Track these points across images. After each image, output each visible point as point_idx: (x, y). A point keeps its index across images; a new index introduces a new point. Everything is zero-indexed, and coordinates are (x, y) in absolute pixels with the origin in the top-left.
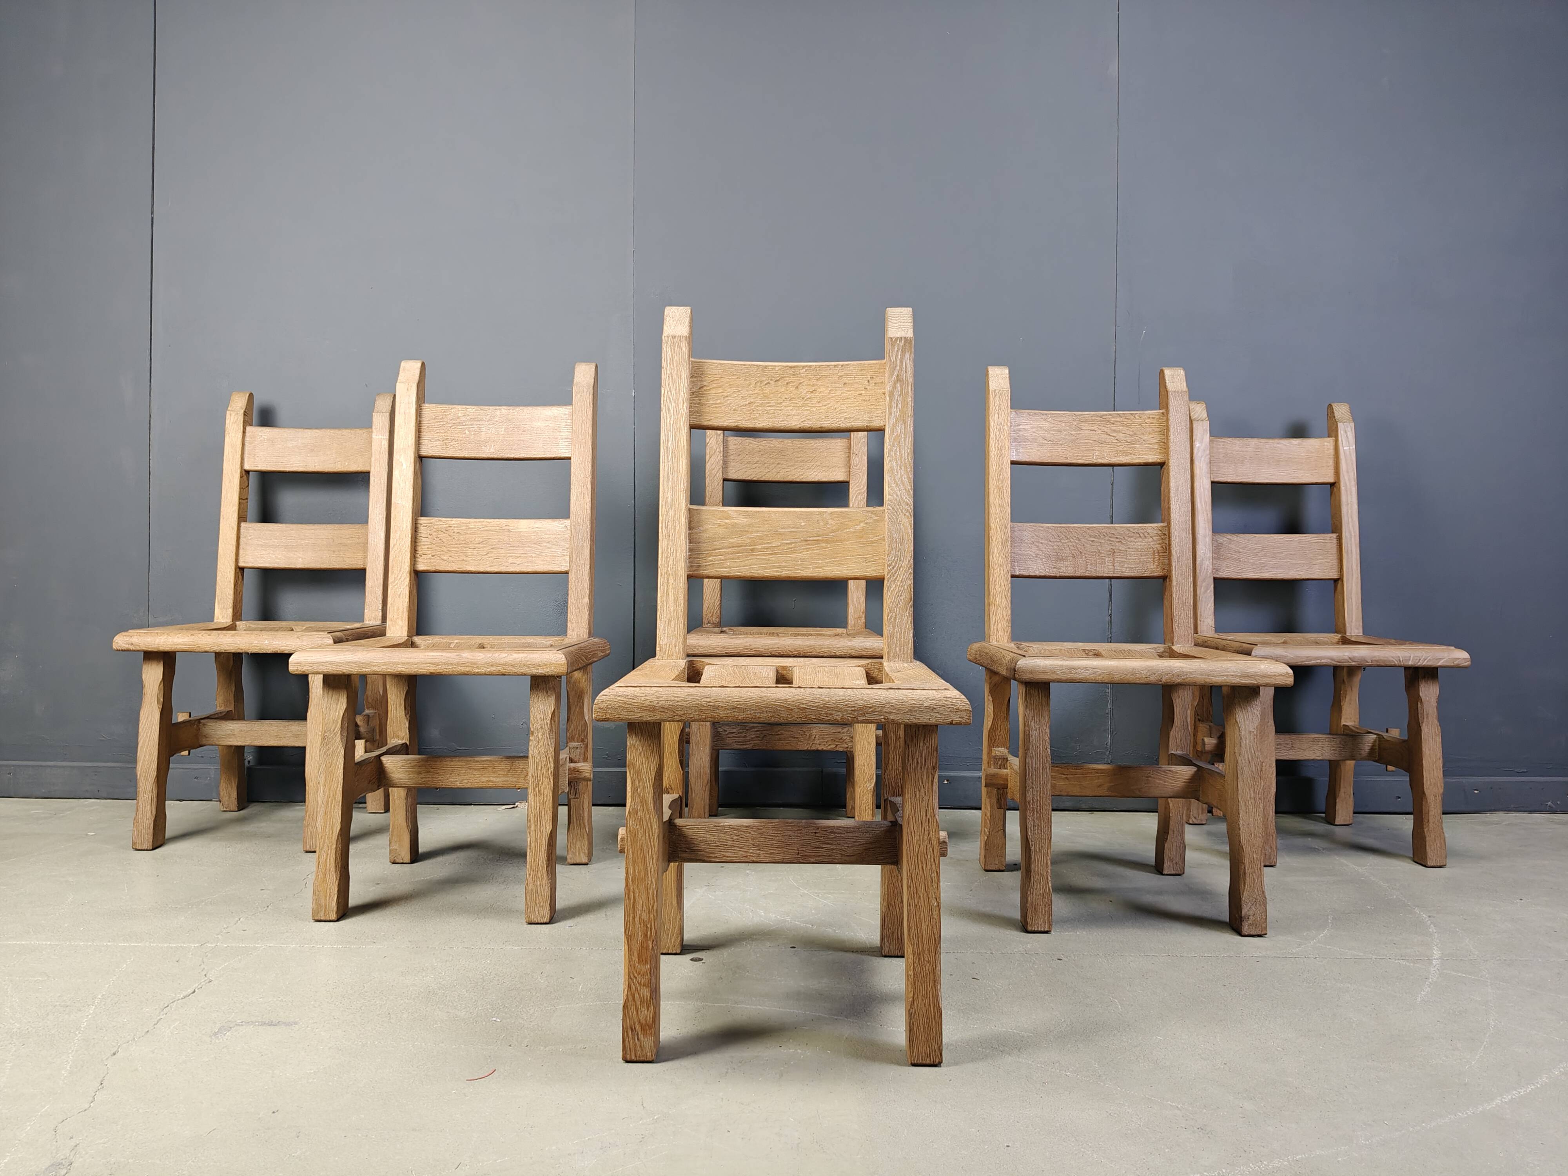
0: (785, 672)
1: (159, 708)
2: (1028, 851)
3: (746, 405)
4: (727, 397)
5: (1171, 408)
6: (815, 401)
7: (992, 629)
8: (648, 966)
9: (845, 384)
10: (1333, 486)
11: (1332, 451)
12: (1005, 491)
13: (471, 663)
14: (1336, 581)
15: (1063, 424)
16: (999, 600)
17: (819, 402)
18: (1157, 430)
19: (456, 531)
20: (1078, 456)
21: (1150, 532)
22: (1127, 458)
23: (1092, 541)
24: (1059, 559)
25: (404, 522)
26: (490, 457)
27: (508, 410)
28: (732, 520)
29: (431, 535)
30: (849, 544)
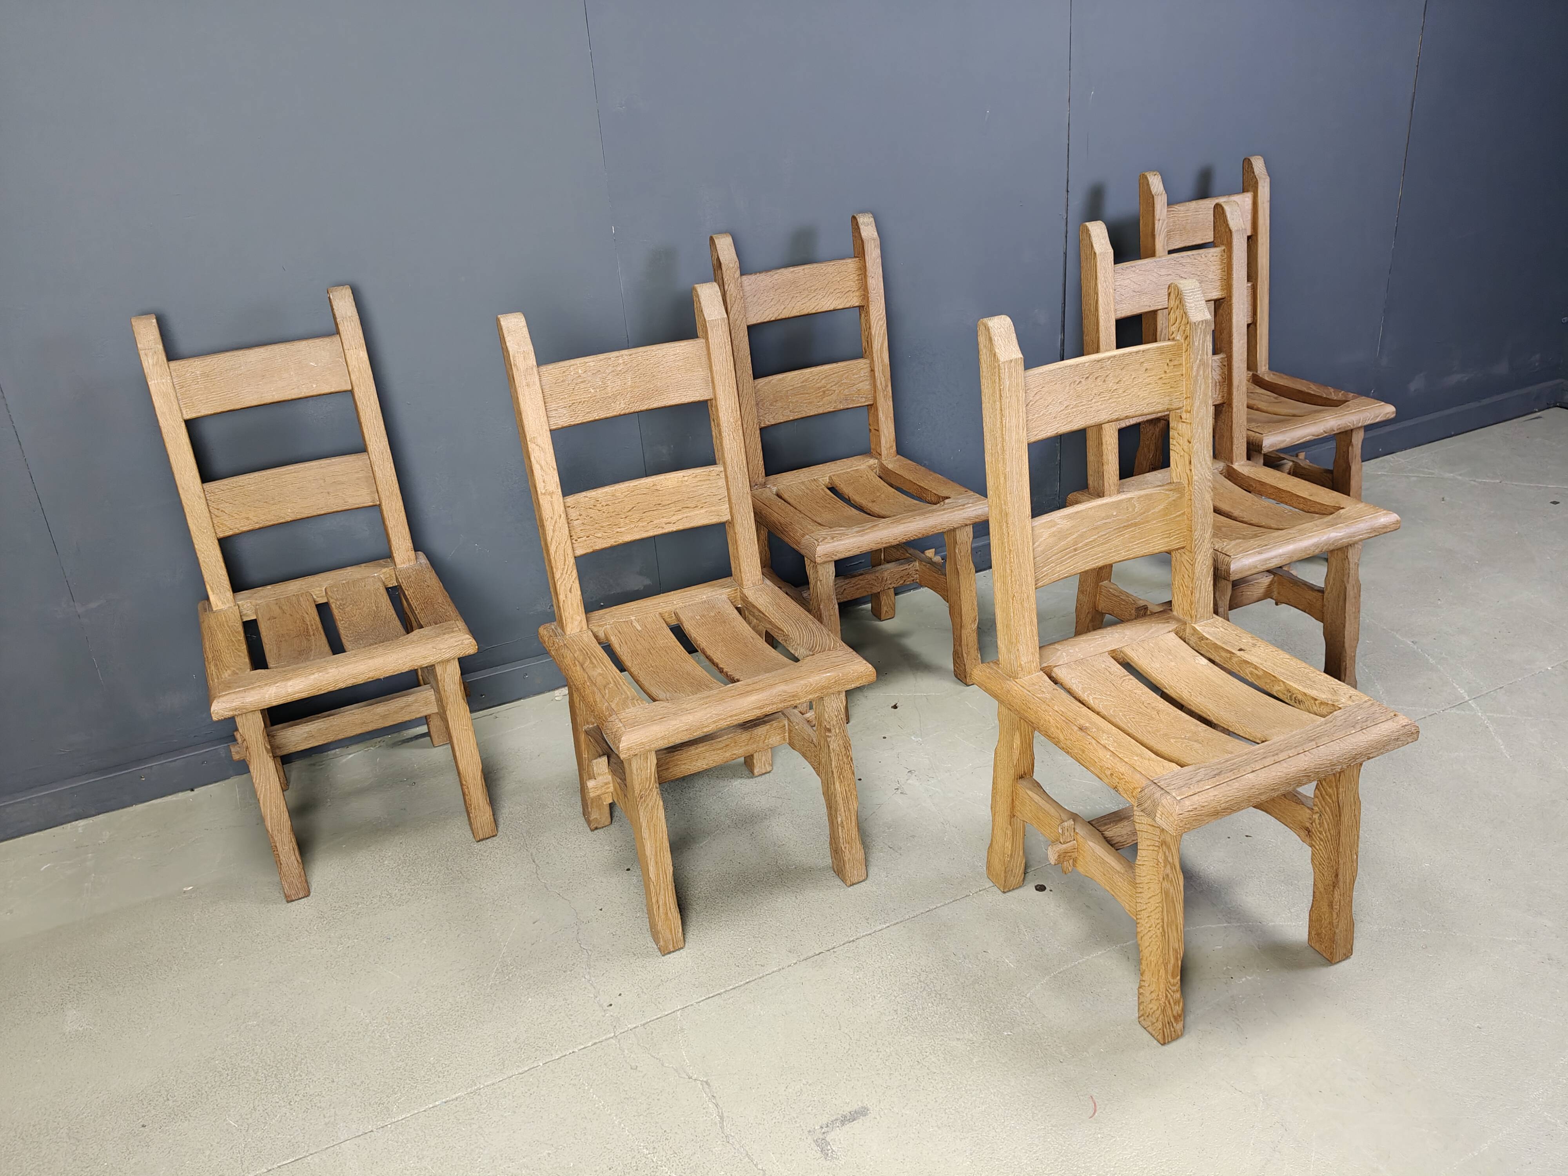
3: (1063, 410)
4: (1048, 406)
6: (1121, 391)
9: (1146, 370)
11: (1252, 207)
17: (1124, 392)
19: (604, 503)
25: (556, 507)
26: (622, 413)
27: (630, 355)
28: (1058, 526)
29: (581, 515)
30: (1155, 524)
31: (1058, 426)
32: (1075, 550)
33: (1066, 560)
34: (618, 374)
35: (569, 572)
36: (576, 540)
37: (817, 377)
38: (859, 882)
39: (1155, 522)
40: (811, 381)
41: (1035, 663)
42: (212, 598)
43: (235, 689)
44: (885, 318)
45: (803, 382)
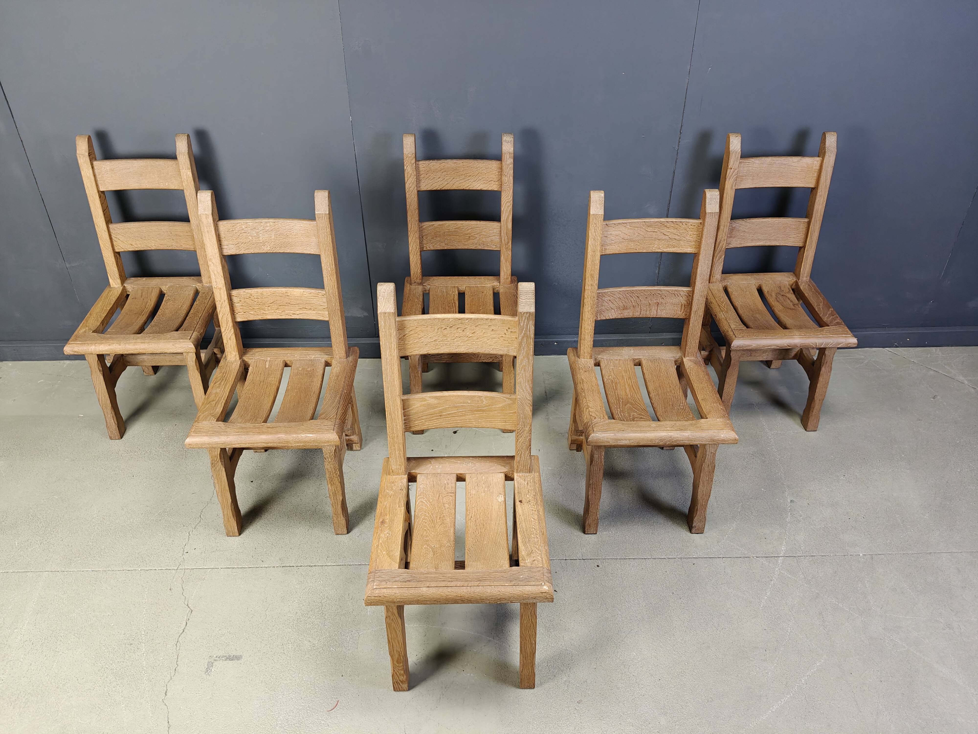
0: (461, 476)
1: (101, 374)
2: (588, 502)
3: (432, 342)
4: (421, 338)
5: (706, 224)
7: (581, 352)
8: (402, 664)
9: (493, 330)
10: (813, 191)
11: (818, 168)
12: (595, 276)
13: (287, 442)
14: (800, 248)
15: (636, 228)
16: (586, 337)
17: (477, 339)
18: (695, 233)
19: (255, 297)
20: (643, 248)
21: (682, 293)
22: (674, 249)
23: (646, 298)
24: (625, 308)
25: (222, 296)
26: (269, 252)
27: (274, 222)
28: (428, 402)
29: (240, 301)
30: (496, 413)
31: (428, 349)
32: (441, 416)
33: (433, 420)
34: (266, 232)
35: (229, 330)
36: (237, 313)
37: (465, 227)
38: (341, 534)
40: (462, 229)
41: (401, 470)
42: (110, 280)
43: (78, 341)
44: (512, 202)
45: (455, 229)
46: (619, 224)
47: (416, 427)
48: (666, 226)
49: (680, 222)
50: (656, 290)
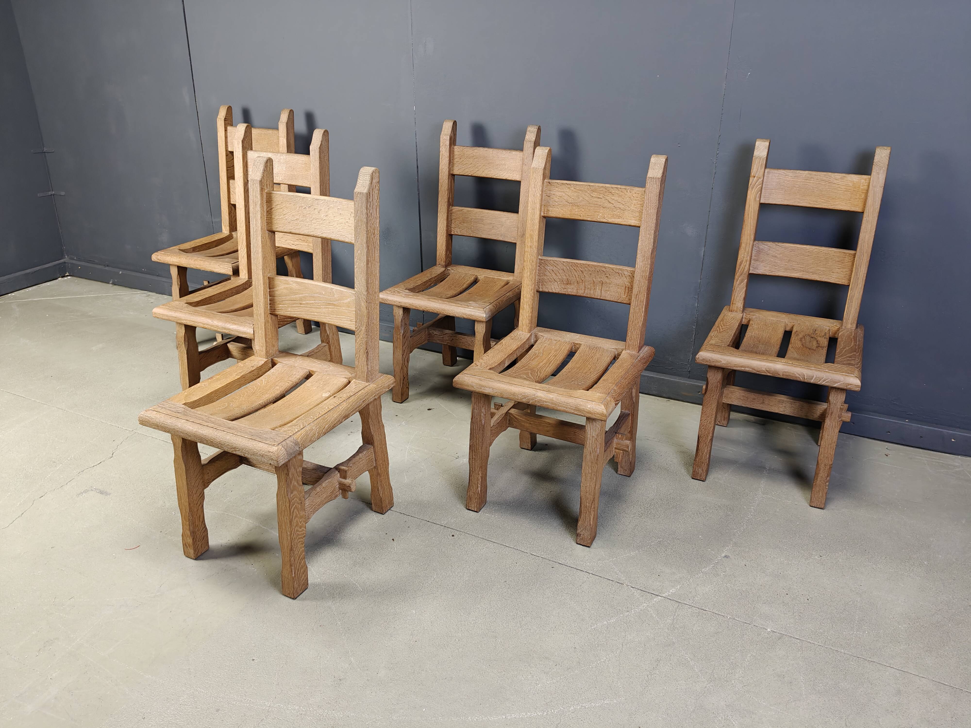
3: (294, 220)
6: (328, 222)
10: (860, 217)
14: (843, 287)
15: (580, 192)
17: (329, 223)
20: (588, 215)
21: (626, 273)
22: (619, 219)
23: (590, 274)
24: (568, 283)
30: (344, 310)
32: (301, 304)
33: (294, 307)
39: (344, 308)
40: (487, 218)
45: (482, 217)
46: (563, 184)
47: (280, 311)
48: (611, 192)
49: (625, 189)
50: (601, 266)
